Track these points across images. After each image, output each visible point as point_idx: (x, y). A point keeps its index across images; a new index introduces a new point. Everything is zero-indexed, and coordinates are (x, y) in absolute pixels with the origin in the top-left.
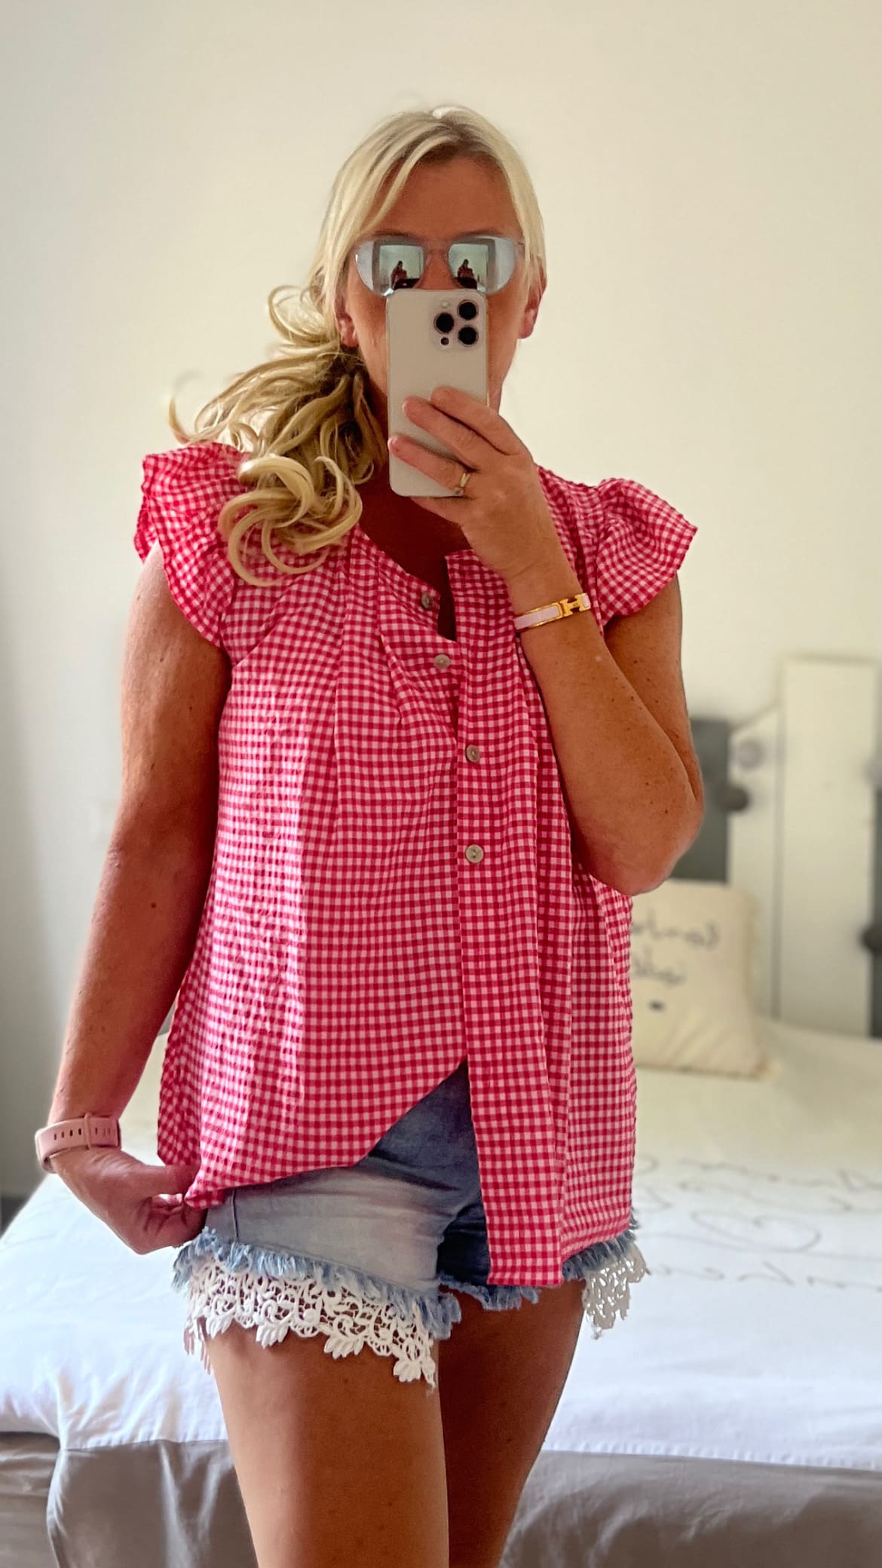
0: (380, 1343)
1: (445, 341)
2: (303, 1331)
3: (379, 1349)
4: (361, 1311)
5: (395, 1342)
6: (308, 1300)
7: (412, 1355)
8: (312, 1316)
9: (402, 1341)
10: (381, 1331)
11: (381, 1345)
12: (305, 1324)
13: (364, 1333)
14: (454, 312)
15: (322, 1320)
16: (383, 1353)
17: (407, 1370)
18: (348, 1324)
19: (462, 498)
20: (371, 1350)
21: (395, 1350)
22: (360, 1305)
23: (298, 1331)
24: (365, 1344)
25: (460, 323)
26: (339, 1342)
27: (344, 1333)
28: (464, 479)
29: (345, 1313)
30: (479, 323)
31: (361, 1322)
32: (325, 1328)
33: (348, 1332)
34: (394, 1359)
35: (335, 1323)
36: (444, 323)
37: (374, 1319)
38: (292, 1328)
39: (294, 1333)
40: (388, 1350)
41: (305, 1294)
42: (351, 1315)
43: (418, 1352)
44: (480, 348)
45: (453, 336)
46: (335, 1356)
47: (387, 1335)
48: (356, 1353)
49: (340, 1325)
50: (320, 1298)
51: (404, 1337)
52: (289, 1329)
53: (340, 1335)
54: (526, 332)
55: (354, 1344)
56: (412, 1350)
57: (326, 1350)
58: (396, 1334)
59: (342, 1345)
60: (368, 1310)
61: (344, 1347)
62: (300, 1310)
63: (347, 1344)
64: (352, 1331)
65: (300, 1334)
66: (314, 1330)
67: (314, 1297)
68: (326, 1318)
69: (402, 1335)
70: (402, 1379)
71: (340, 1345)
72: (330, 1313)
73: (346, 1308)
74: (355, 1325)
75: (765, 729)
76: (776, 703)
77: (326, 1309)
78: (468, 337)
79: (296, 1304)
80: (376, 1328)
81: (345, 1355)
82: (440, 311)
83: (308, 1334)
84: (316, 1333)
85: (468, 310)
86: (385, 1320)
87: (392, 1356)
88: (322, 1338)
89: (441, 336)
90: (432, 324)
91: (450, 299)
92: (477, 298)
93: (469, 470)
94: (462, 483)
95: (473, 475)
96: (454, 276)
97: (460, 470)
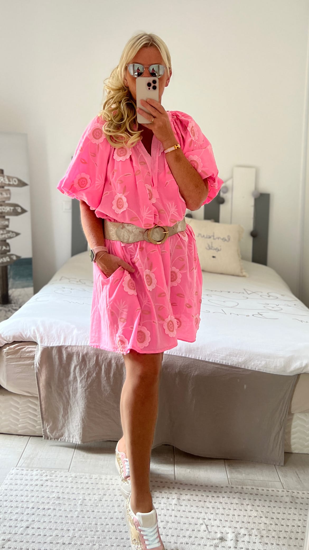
1: (149, 89)
14: (151, 82)
19: (153, 124)
25: (153, 85)
28: (153, 120)
30: (157, 85)
36: (149, 85)
45: (151, 88)
54: (167, 86)
75: (229, 183)
76: (232, 177)
78: (155, 88)
82: (148, 82)
85: (154, 82)
89: (148, 88)
90: (147, 85)
91: (151, 79)
92: (156, 79)
93: (154, 117)
94: (153, 121)
95: (155, 119)
96: (151, 73)
97: (152, 117)
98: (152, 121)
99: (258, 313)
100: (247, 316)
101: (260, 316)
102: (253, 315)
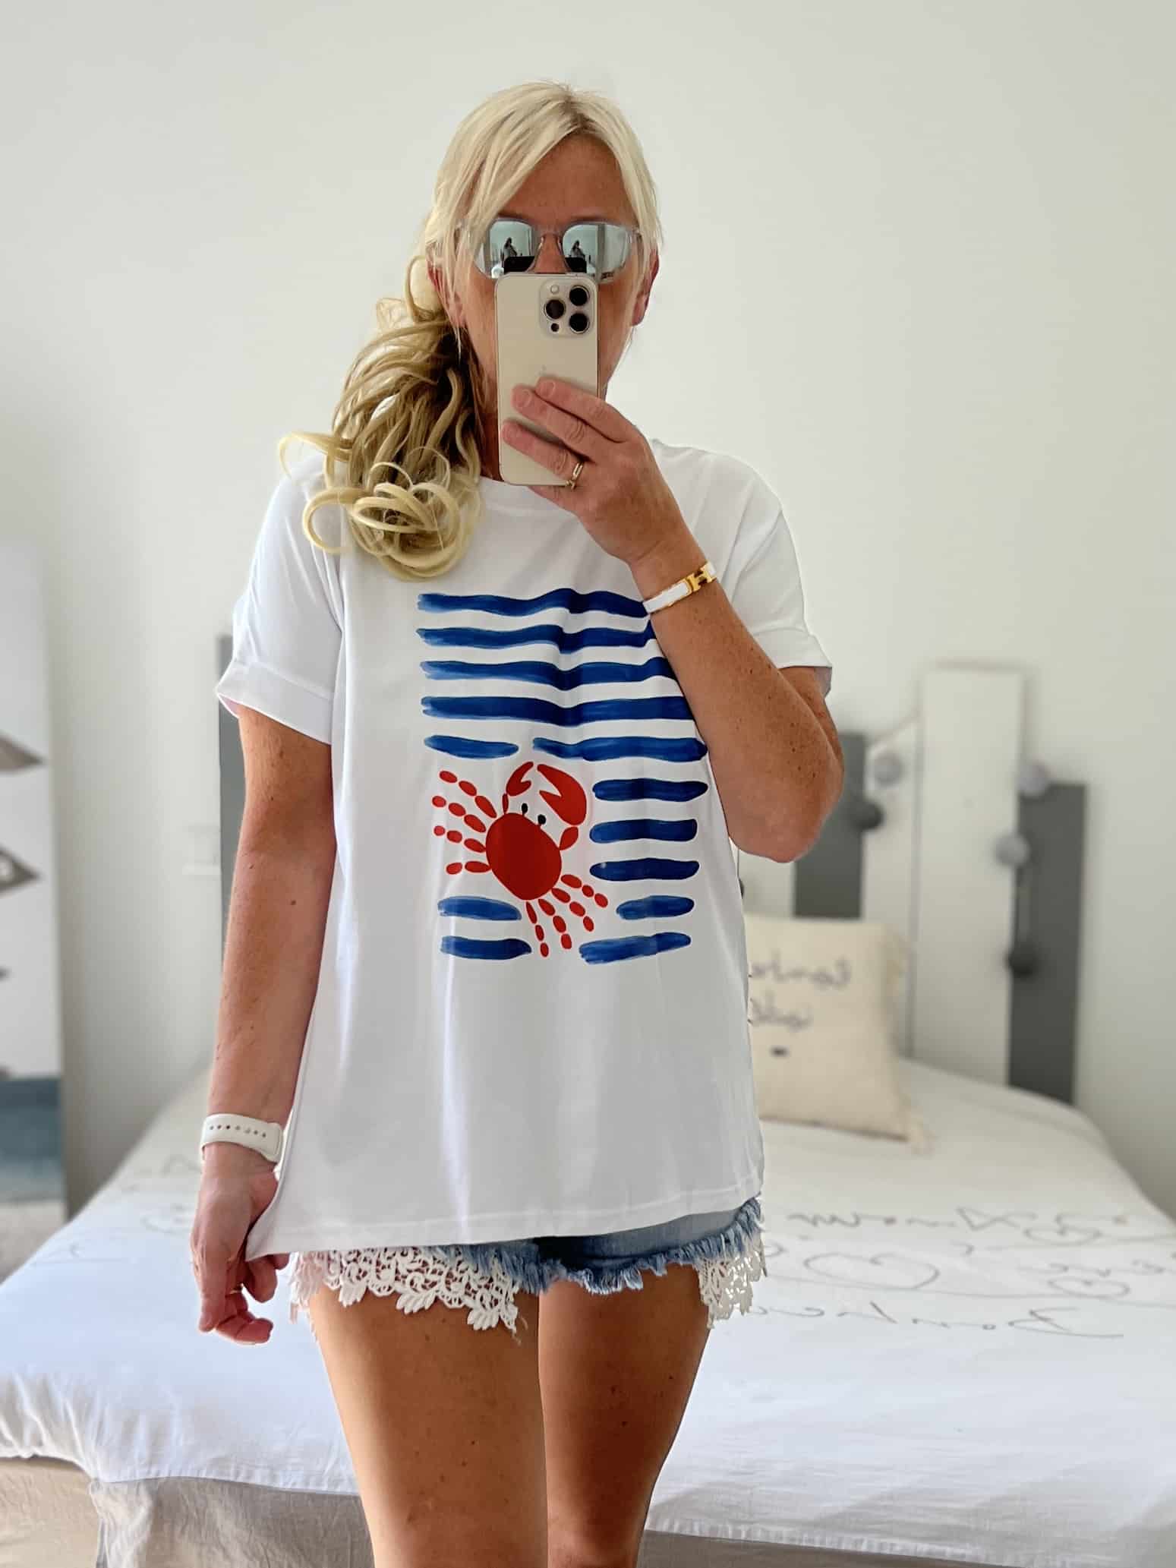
0: (451, 1295)
1: (555, 328)
2: (379, 1290)
3: (450, 1302)
4: (431, 1267)
5: (466, 1293)
6: (384, 1261)
7: (488, 1305)
8: (388, 1275)
9: (475, 1292)
10: (452, 1286)
11: (453, 1295)
12: (381, 1284)
13: (436, 1288)
15: (396, 1279)
16: (455, 1305)
17: (479, 1320)
18: (419, 1280)
19: (575, 488)
20: (442, 1303)
21: (469, 1301)
22: (430, 1261)
23: (375, 1290)
24: (436, 1298)
25: (571, 309)
26: (411, 1297)
27: (415, 1290)
28: (576, 468)
29: (417, 1270)
31: (432, 1278)
32: (398, 1287)
33: (419, 1288)
34: (467, 1310)
35: (408, 1280)
36: (554, 309)
37: (445, 1273)
38: (370, 1288)
39: (372, 1292)
40: (460, 1302)
41: (381, 1256)
42: (423, 1272)
43: (495, 1301)
45: (563, 322)
46: (407, 1311)
47: (458, 1289)
48: (427, 1307)
49: (412, 1283)
50: (395, 1259)
51: (476, 1288)
52: (367, 1288)
53: (412, 1291)
54: (637, 319)
55: (425, 1299)
56: (487, 1300)
57: (399, 1306)
58: (468, 1286)
59: (413, 1300)
60: (438, 1266)
61: (415, 1303)
62: (377, 1271)
63: (418, 1300)
64: (424, 1287)
65: (377, 1293)
66: (390, 1288)
67: (389, 1258)
68: (400, 1277)
69: (474, 1287)
70: (475, 1327)
71: (412, 1301)
72: (403, 1271)
73: (418, 1265)
74: (426, 1281)
75: (904, 741)
76: (916, 714)
77: (400, 1268)
78: (579, 323)
79: (373, 1267)
80: (447, 1283)
81: (416, 1310)
82: (551, 296)
83: (383, 1293)
84: (390, 1291)
85: (579, 296)
86: (456, 1274)
87: (465, 1306)
88: (396, 1295)
89: (552, 322)
90: (543, 311)
91: (562, 284)
92: (586, 280)
93: (583, 460)
94: (575, 475)
95: (586, 465)
96: (567, 259)
97: (571, 459)
98: (570, 478)
99: (1032, 1313)
100: (985, 1327)
101: (1041, 1325)
102: (1011, 1324)
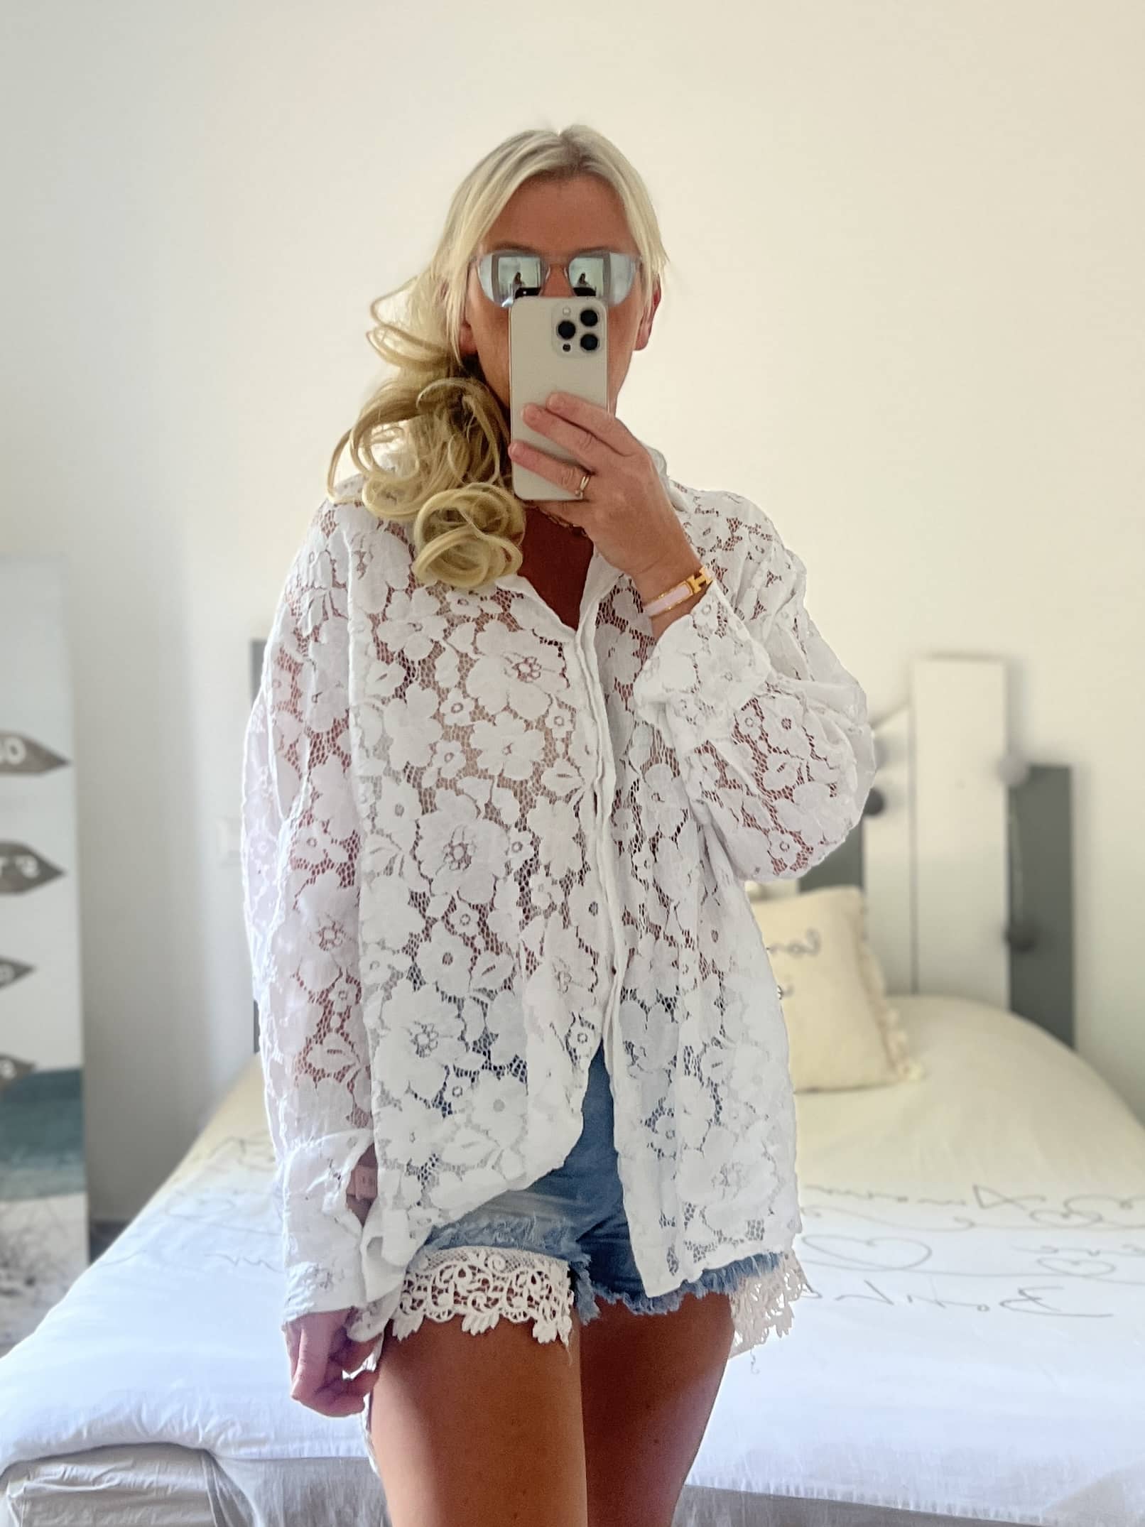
0: (515, 1311)
1: (567, 345)
2: (439, 1317)
3: (515, 1317)
4: (493, 1285)
5: (529, 1306)
6: (441, 1285)
7: (548, 1318)
8: (446, 1300)
9: (537, 1303)
10: (514, 1301)
11: (516, 1313)
12: (439, 1310)
13: (498, 1305)
14: (575, 318)
15: (456, 1302)
16: (521, 1319)
17: (544, 1333)
18: (482, 1301)
19: (584, 501)
20: (507, 1320)
21: (533, 1313)
22: (490, 1279)
23: (434, 1317)
24: (501, 1316)
25: (582, 330)
26: (476, 1319)
27: (478, 1310)
28: (584, 482)
29: (478, 1289)
30: (601, 330)
31: (494, 1295)
32: (460, 1309)
33: (482, 1307)
34: (532, 1322)
35: (469, 1302)
36: (566, 330)
37: (506, 1290)
38: (428, 1316)
39: (431, 1321)
40: (525, 1315)
41: (437, 1280)
42: (483, 1290)
43: (554, 1313)
44: (601, 355)
45: (575, 342)
46: (474, 1332)
47: (521, 1303)
48: (493, 1326)
49: (474, 1303)
50: (452, 1283)
51: (539, 1300)
52: (425, 1317)
53: (476, 1312)
54: (641, 345)
55: (491, 1318)
56: (548, 1312)
57: (464, 1328)
58: (530, 1299)
59: (478, 1321)
61: (481, 1323)
62: (434, 1297)
63: (483, 1319)
64: (487, 1306)
65: (436, 1320)
66: (450, 1313)
67: (446, 1282)
68: (459, 1299)
69: (536, 1298)
70: (540, 1341)
72: (463, 1292)
73: (479, 1285)
74: (489, 1299)
77: (459, 1290)
78: (590, 343)
79: (429, 1292)
80: (509, 1299)
81: (482, 1330)
83: (445, 1318)
84: (452, 1316)
85: (589, 317)
86: (516, 1289)
87: (530, 1320)
88: (460, 1318)
89: (564, 342)
90: (556, 330)
91: (574, 306)
93: (589, 473)
94: (582, 487)
95: (593, 477)
97: (579, 473)
98: (578, 489)
